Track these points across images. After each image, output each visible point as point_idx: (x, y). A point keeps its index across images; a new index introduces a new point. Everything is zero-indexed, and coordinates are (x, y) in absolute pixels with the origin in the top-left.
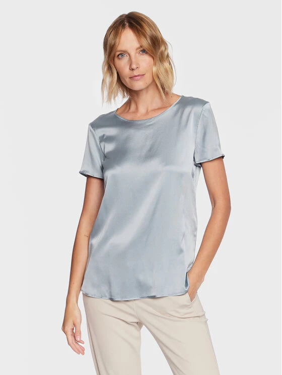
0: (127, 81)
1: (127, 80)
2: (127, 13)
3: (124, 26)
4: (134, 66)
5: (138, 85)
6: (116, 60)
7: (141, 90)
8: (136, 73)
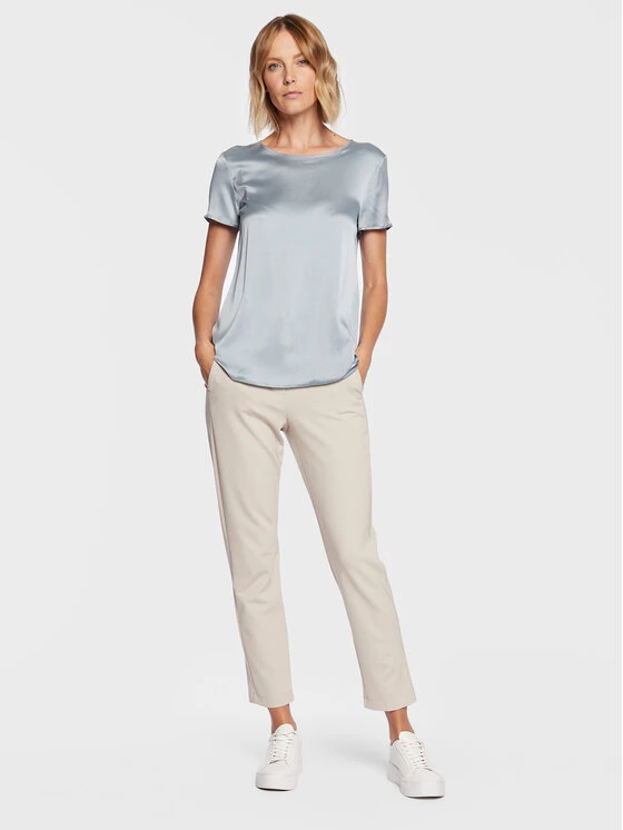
0: (280, 101)
1: (280, 99)
2: (283, 15)
3: (279, 28)
4: (289, 78)
5: (293, 106)
6: (267, 72)
7: (297, 115)
8: (291, 88)
